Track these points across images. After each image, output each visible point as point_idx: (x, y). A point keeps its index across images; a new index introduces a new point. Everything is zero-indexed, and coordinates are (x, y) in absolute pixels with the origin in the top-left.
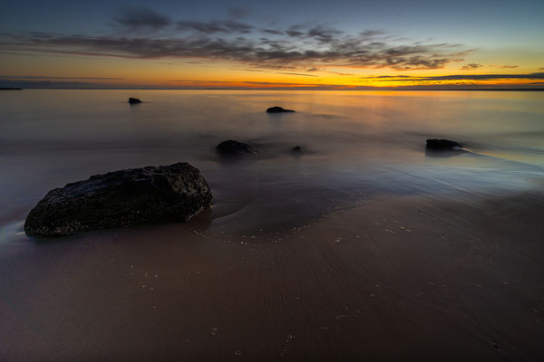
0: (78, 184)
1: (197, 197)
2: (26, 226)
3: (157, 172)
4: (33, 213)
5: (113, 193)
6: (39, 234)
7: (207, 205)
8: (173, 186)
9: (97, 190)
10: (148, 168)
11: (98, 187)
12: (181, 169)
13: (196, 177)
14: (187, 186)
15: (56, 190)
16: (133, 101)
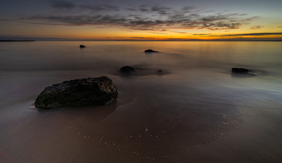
0: (58, 85)
1: (111, 94)
2: (35, 103)
3: (93, 80)
4: (39, 97)
5: (73, 90)
6: (41, 107)
7: (115, 98)
8: (100, 88)
9: (66, 88)
10: (89, 79)
11: (66, 87)
12: (104, 79)
13: (111, 84)
14: (106, 88)
15: (49, 87)
16: (82, 47)
